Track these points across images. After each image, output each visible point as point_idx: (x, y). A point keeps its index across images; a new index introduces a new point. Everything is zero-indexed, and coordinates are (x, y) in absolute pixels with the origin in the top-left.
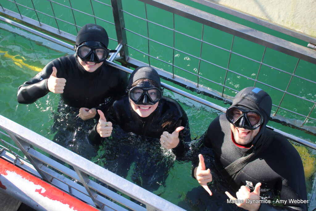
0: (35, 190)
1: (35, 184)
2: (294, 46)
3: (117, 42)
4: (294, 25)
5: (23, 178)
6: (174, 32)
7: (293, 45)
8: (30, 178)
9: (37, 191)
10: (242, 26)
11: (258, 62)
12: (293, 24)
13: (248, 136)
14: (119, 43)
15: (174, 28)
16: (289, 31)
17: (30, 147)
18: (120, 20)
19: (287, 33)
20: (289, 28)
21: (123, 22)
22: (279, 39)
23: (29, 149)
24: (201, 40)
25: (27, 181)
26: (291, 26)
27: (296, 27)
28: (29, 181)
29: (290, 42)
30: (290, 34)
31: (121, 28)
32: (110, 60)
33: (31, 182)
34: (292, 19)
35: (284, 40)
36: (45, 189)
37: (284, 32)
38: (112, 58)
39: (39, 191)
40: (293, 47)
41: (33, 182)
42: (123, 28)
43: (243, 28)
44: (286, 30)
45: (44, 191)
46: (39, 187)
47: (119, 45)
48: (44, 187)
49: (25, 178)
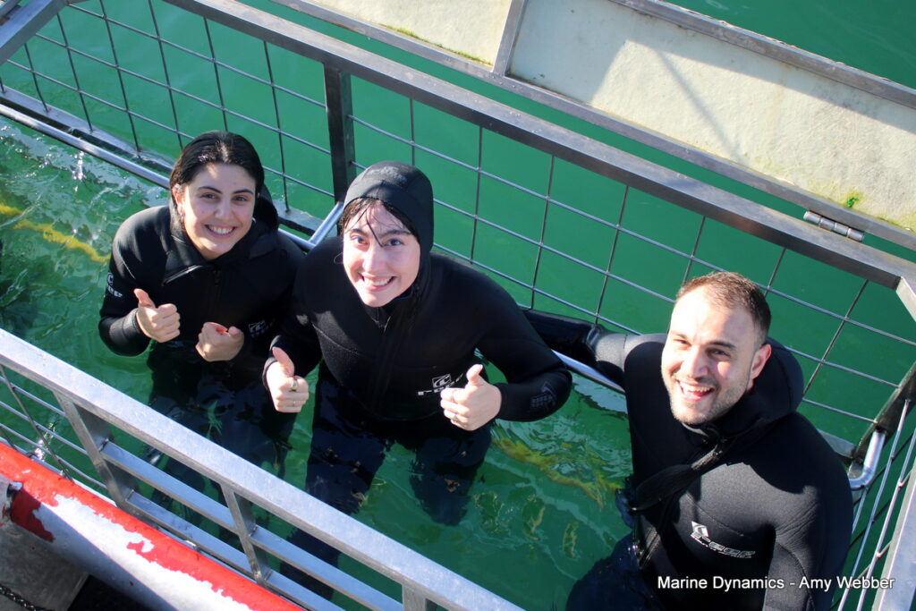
0: (127, 544)
1: (127, 529)
2: (772, 217)
3: (333, 200)
4: (773, 165)
5: (97, 514)
6: (479, 174)
7: (769, 214)
8: (115, 515)
9: (131, 546)
10: (647, 164)
11: (684, 254)
12: (769, 164)
13: (707, 401)
14: (336, 201)
15: (480, 166)
16: (761, 180)
17: (107, 440)
18: (345, 141)
19: (756, 185)
20: (761, 173)
21: (351, 147)
22: (736, 198)
23: (105, 444)
24: (546, 197)
25: (106, 521)
26: (765, 167)
27: (777, 172)
28: (114, 522)
29: (762, 206)
30: (764, 187)
31: (347, 161)
32: (312, 241)
33: (117, 525)
34: (767, 152)
35: (749, 201)
36: (152, 543)
37: (749, 183)
38: (318, 236)
39: (137, 547)
40: (769, 217)
41: (121, 524)
42: (350, 163)
43: (649, 167)
44: (754, 176)
45: (148, 547)
46: (136, 537)
47: (337, 205)
48: (149, 538)
49: (101, 515)
